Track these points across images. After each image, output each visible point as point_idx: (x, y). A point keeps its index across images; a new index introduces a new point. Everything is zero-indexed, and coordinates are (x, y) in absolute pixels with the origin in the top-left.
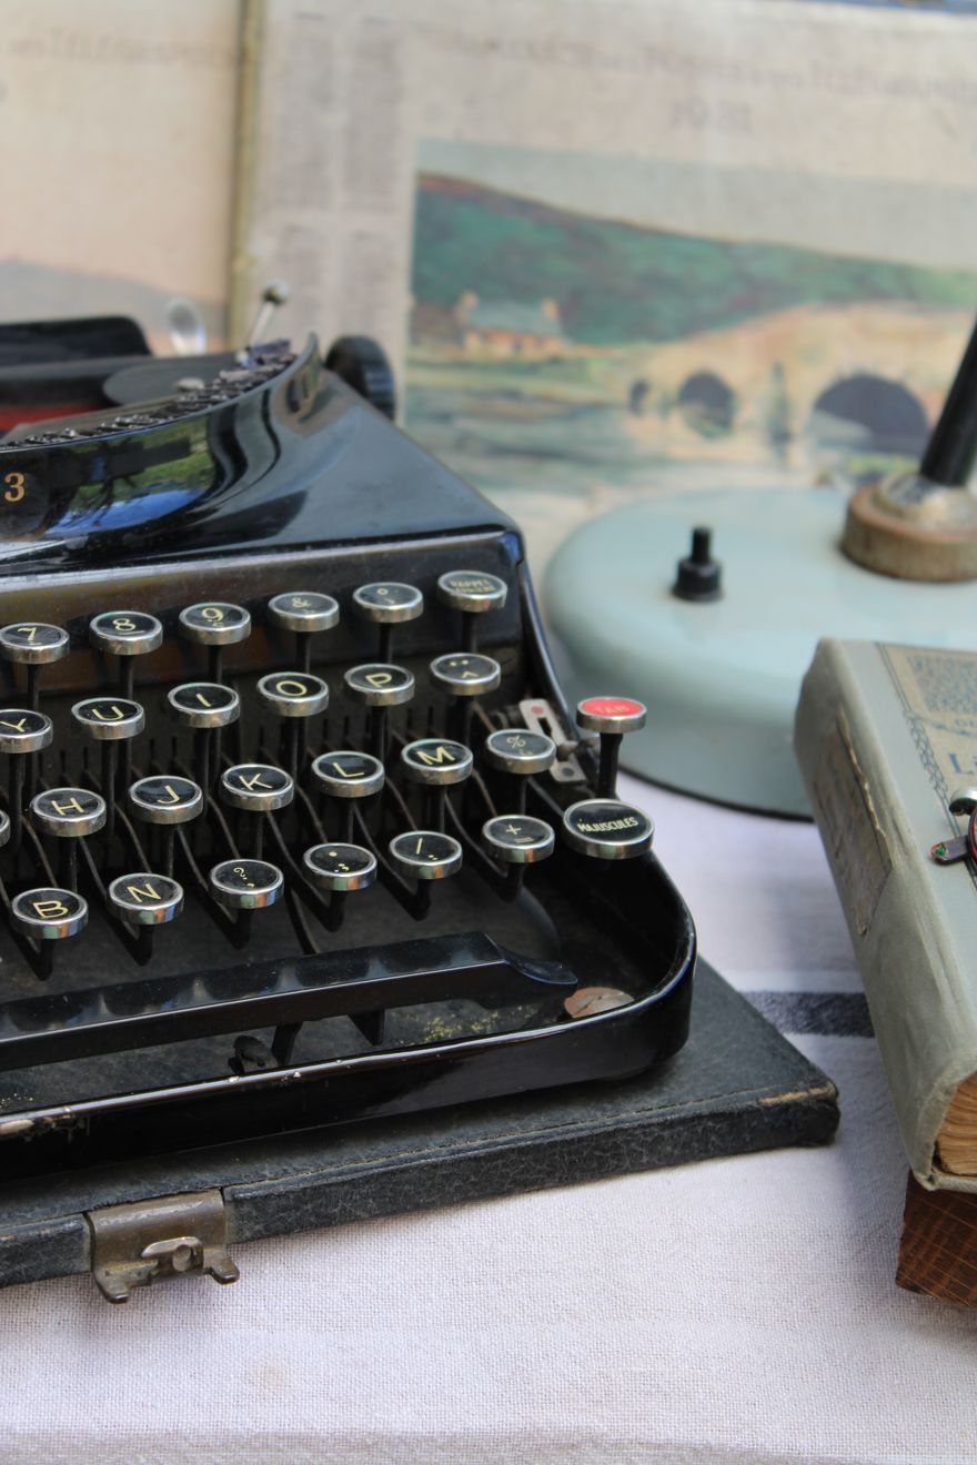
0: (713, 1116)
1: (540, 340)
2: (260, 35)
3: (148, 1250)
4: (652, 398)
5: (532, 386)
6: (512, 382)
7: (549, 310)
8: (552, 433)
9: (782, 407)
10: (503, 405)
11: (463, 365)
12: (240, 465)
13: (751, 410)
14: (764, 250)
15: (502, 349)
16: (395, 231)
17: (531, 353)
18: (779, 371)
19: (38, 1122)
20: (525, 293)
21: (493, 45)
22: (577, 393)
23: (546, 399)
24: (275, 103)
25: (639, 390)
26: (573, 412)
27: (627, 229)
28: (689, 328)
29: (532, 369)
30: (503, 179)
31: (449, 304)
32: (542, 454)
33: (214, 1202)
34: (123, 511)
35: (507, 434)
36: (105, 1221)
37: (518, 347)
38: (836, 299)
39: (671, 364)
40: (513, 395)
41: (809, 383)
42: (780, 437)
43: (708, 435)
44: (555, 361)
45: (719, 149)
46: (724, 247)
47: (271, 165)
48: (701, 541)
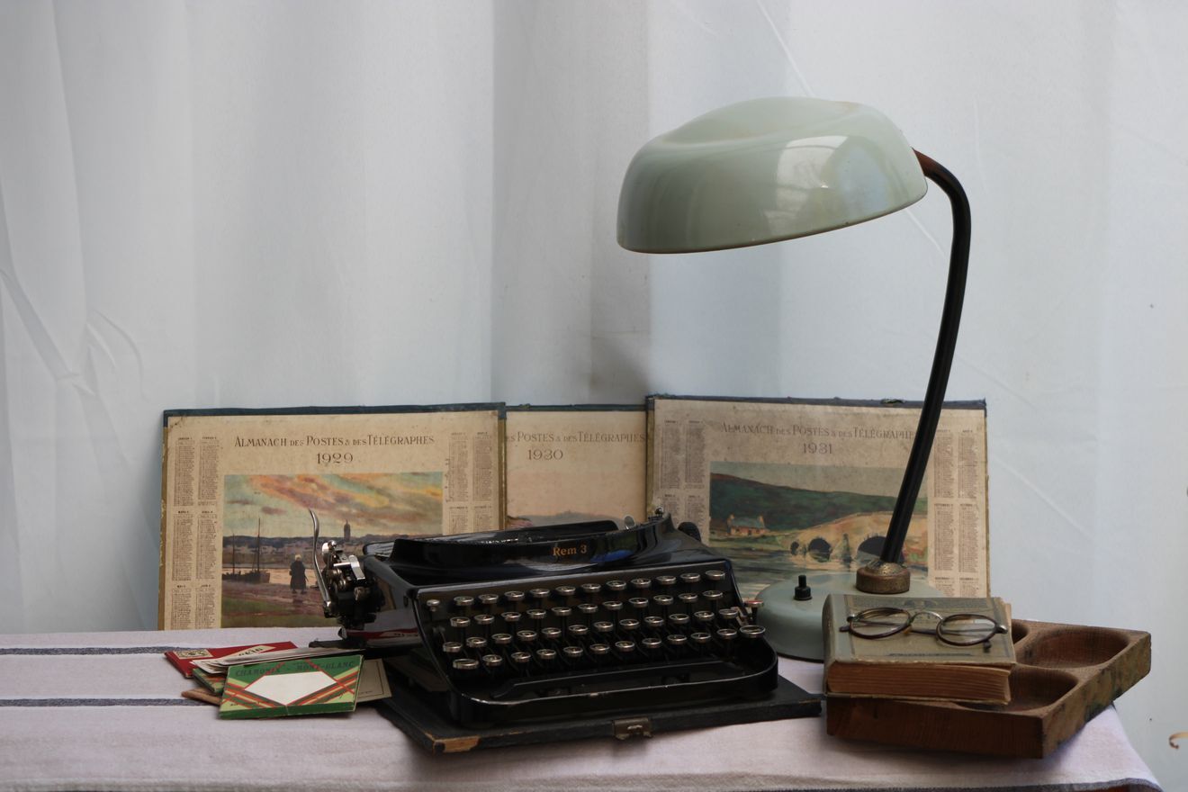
0: (784, 705)
1: (758, 531)
2: (653, 429)
3: (630, 728)
4: (800, 548)
5: (755, 546)
6: (748, 545)
7: (761, 519)
8: (764, 562)
9: (848, 549)
10: (745, 553)
11: (731, 540)
12: (645, 545)
13: (836, 552)
14: (839, 494)
15: (744, 534)
16: (704, 494)
17: (754, 535)
18: (846, 537)
19: (600, 695)
20: (752, 514)
21: (737, 428)
22: (773, 548)
23: (761, 550)
24: (659, 452)
25: (795, 546)
26: (772, 554)
27: (787, 489)
28: (812, 524)
29: (755, 540)
30: (742, 475)
31: (726, 518)
32: (760, 570)
33: (646, 720)
34: (612, 555)
35: (748, 563)
36: (618, 723)
37: (750, 533)
38: (867, 511)
39: (806, 537)
40: (749, 549)
41: (857, 541)
42: (847, 560)
43: (821, 561)
44: (764, 537)
45: (821, 460)
46: (824, 494)
47: (658, 475)
48: (802, 580)
